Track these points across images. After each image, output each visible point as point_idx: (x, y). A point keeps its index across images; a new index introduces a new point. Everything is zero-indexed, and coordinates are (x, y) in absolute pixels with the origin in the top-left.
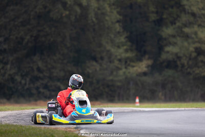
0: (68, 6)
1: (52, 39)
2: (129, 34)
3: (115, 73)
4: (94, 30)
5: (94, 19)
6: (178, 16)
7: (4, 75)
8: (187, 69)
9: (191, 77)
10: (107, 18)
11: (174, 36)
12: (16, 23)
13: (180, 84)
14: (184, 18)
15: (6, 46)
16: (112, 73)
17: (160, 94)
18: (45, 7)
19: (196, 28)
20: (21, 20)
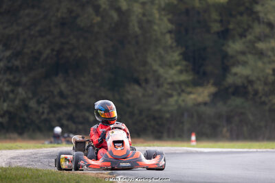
0: (101, 10)
1: (80, 55)
2: (184, 49)
3: (164, 101)
4: (137, 43)
5: (137, 29)
6: (250, 27)
7: (13, 101)
8: (261, 98)
9: (267, 108)
10: (156, 27)
11: (243, 53)
12: (32, 33)
13: (251, 117)
14: (258, 29)
15: (17, 63)
16: (160, 100)
17: (225, 130)
18: (70, 11)
19: (273, 43)
20: (38, 28)
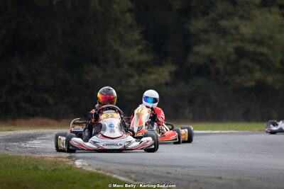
2: (144, 28)
3: (124, 82)
6: (212, 4)
8: (223, 77)
9: (230, 88)
11: (206, 32)
13: (214, 98)
14: (221, 7)
17: (187, 111)
19: (237, 21)
